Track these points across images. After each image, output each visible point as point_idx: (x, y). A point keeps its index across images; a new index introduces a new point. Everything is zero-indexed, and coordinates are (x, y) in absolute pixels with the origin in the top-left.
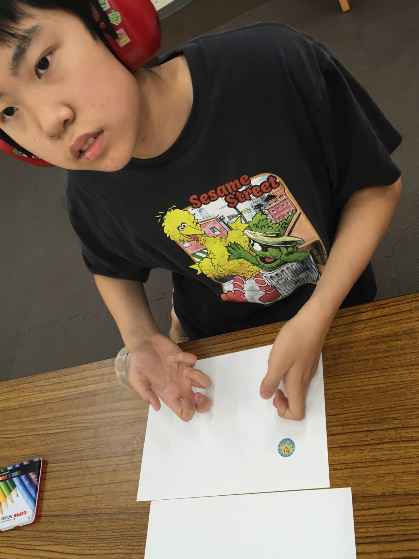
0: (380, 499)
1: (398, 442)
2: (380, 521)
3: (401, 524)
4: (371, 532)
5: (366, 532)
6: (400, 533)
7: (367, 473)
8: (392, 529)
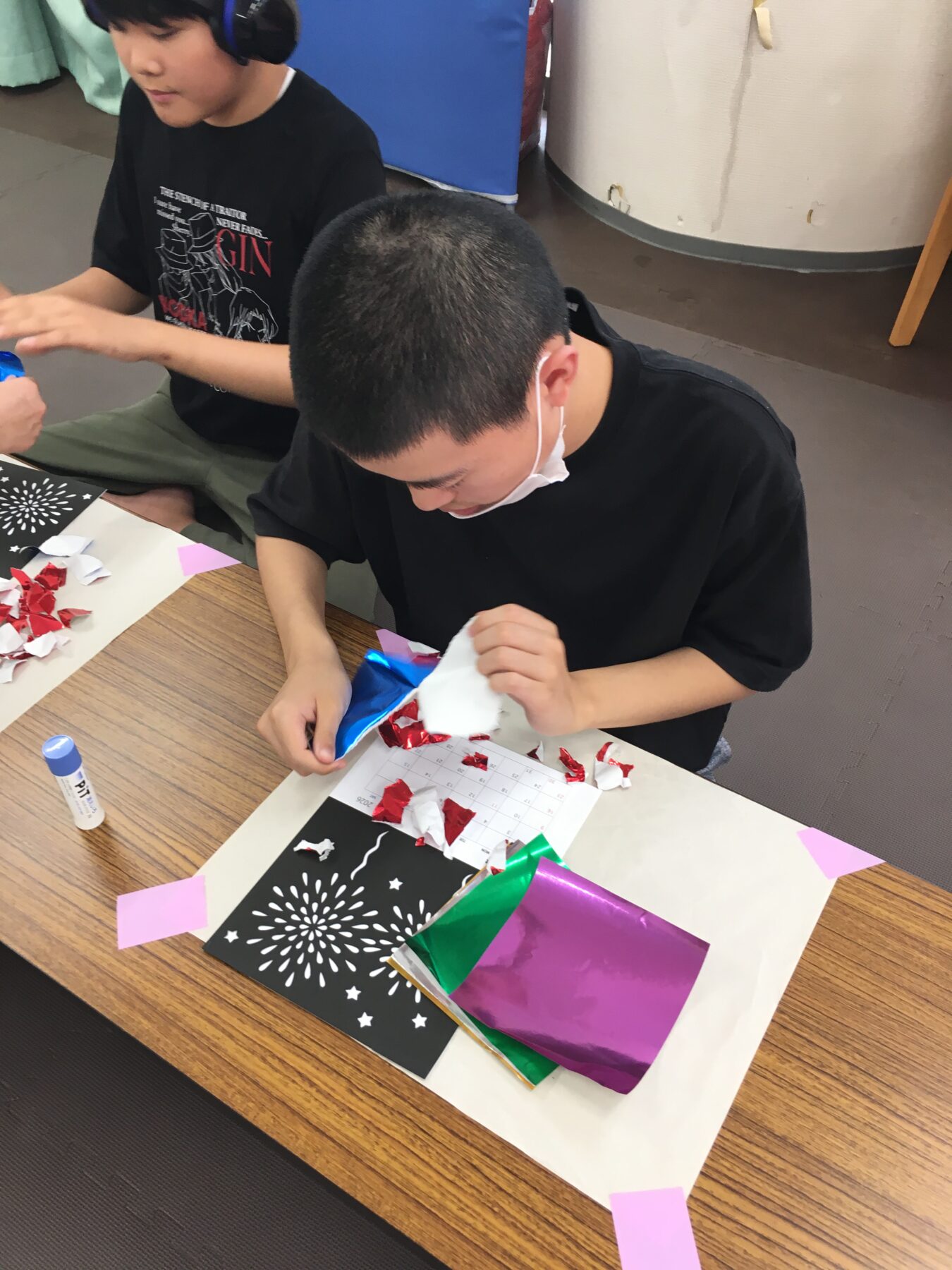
0: (776, 1141)
1: (845, 1085)
2: (759, 1169)
3: (789, 1194)
4: (737, 1173)
5: (729, 1170)
6: (780, 1203)
7: (777, 1095)
8: (772, 1190)
